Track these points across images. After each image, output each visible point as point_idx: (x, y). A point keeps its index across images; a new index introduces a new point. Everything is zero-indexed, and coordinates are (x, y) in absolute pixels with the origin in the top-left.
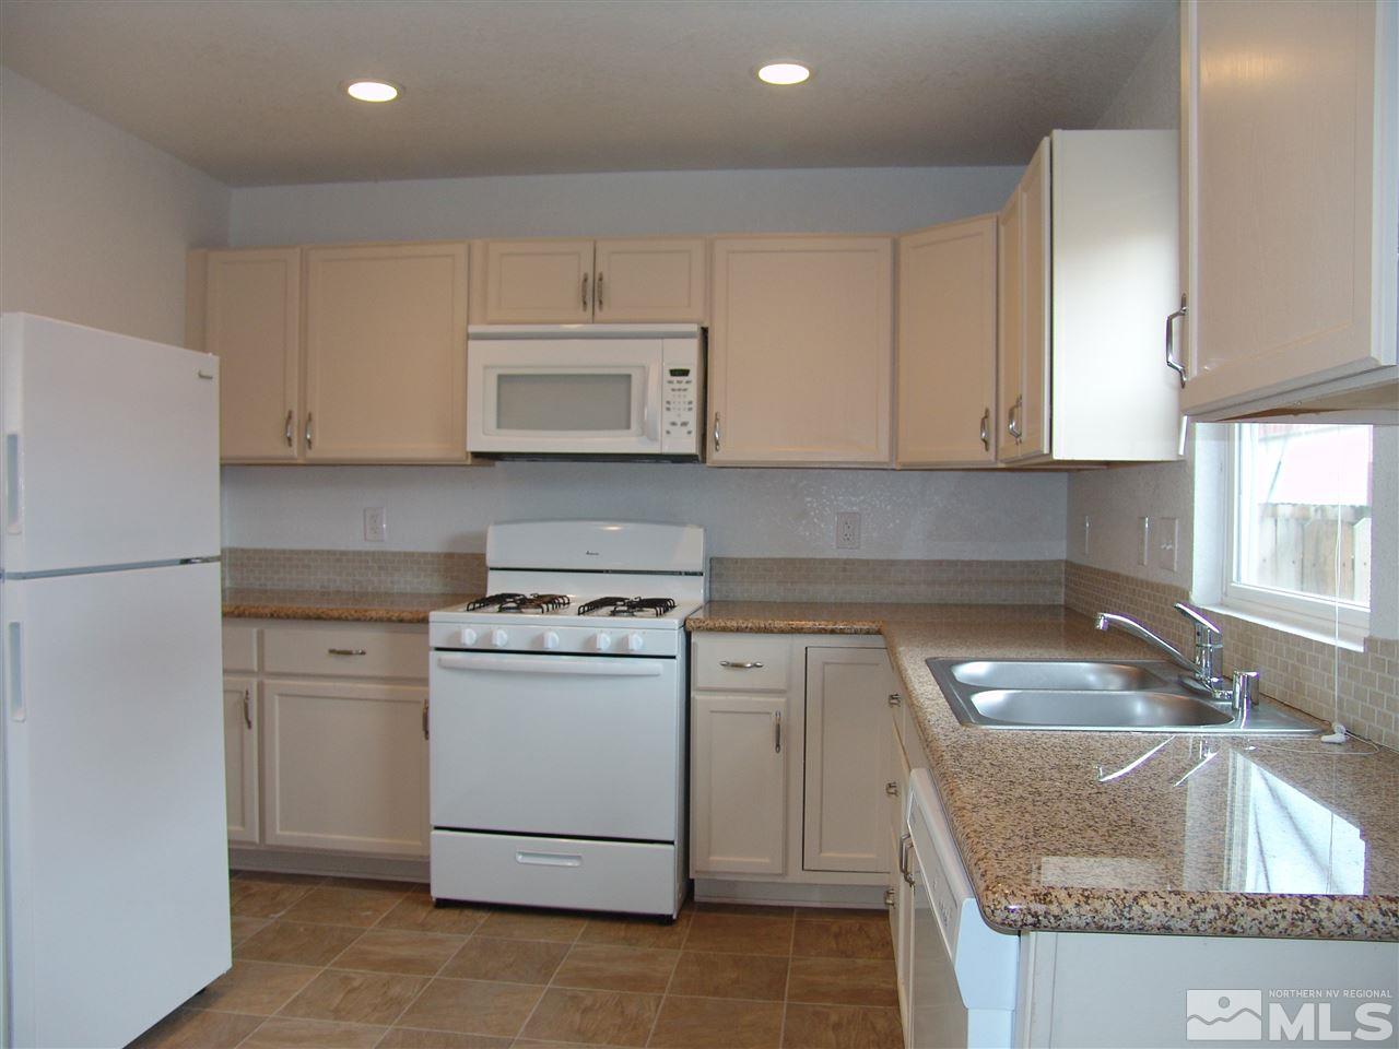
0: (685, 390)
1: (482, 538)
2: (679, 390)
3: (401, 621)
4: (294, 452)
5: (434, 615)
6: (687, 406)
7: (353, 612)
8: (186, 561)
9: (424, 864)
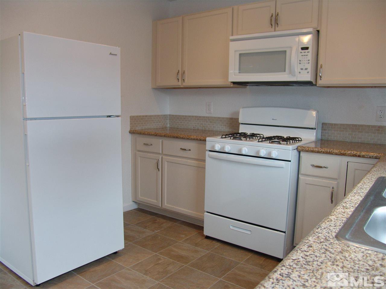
0: (307, 55)
1: (238, 113)
2: (305, 55)
3: (201, 140)
4: (180, 84)
5: (208, 139)
6: (308, 62)
7: (186, 136)
8: (110, 116)
9: (202, 221)
